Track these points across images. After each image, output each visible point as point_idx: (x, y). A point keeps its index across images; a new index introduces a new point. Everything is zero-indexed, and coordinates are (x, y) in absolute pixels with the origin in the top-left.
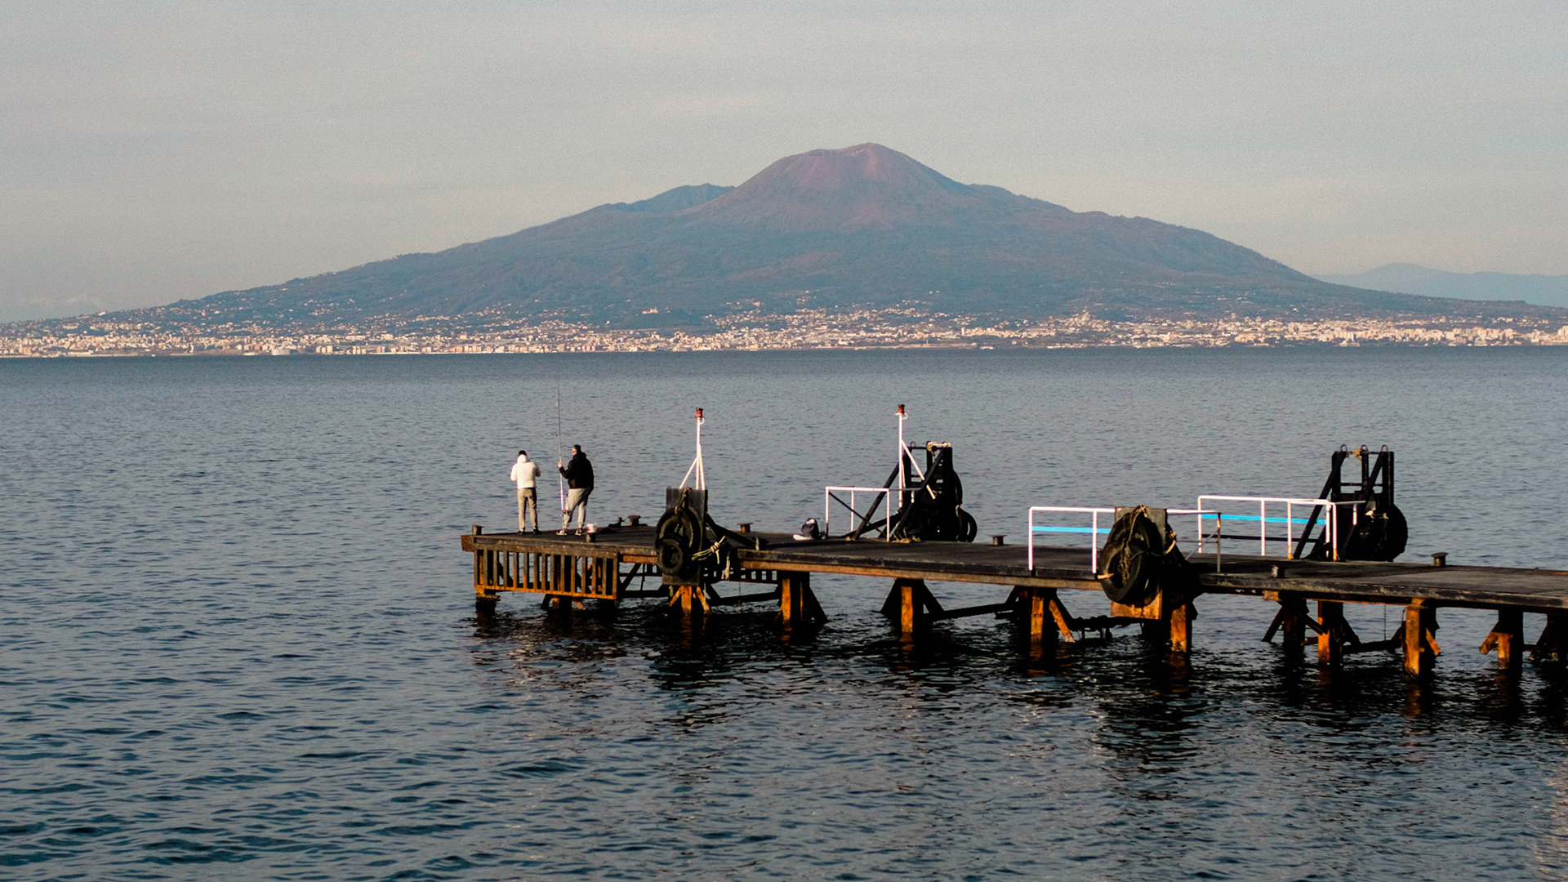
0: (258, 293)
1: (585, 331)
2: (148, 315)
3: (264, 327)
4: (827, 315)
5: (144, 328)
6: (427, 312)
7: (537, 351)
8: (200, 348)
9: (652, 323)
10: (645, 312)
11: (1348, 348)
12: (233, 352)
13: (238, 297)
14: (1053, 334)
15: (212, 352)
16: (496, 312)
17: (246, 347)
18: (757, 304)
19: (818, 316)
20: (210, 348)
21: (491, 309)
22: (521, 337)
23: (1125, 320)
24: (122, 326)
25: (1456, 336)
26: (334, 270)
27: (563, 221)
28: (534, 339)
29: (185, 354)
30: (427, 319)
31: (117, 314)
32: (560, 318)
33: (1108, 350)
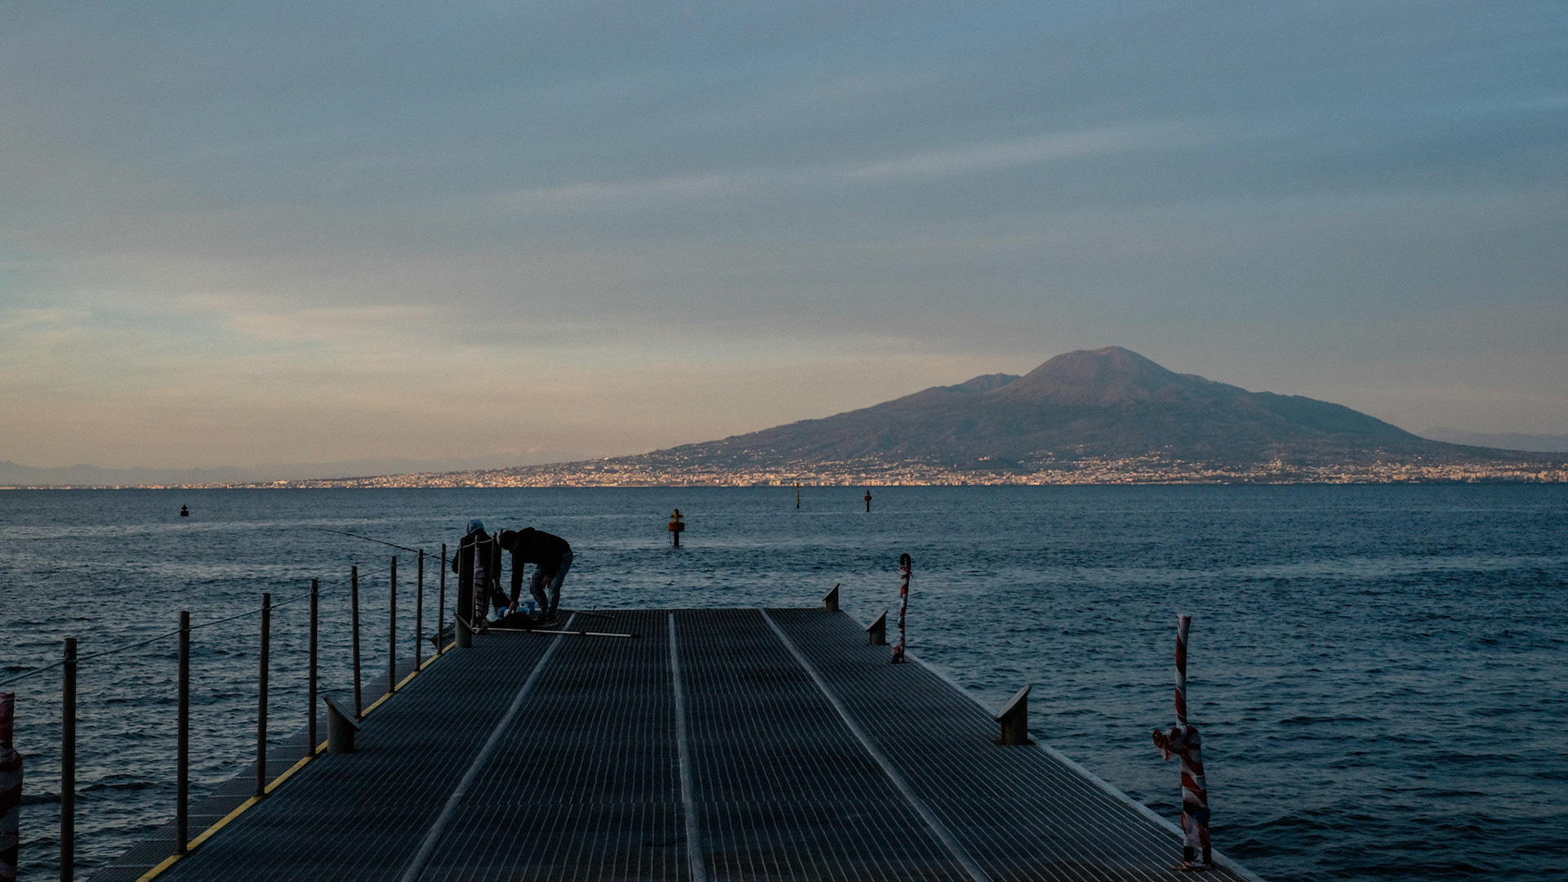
0: (709, 445)
1: (941, 471)
2: (640, 459)
3: (721, 467)
4: (1101, 461)
5: (641, 468)
6: (828, 458)
7: (922, 484)
8: (690, 482)
9: (987, 466)
10: (981, 459)
11: (1473, 484)
12: (712, 484)
13: (696, 448)
14: (1265, 474)
15: (699, 484)
16: (874, 458)
17: (722, 482)
18: (1050, 454)
19: (1095, 462)
20: (697, 481)
21: (870, 456)
22: (903, 475)
23: (1308, 465)
24: (626, 467)
25: (1545, 476)
26: (757, 430)
27: (904, 398)
28: (911, 477)
29: (681, 485)
30: (829, 463)
31: (617, 459)
32: (923, 463)
33: (1308, 485)
